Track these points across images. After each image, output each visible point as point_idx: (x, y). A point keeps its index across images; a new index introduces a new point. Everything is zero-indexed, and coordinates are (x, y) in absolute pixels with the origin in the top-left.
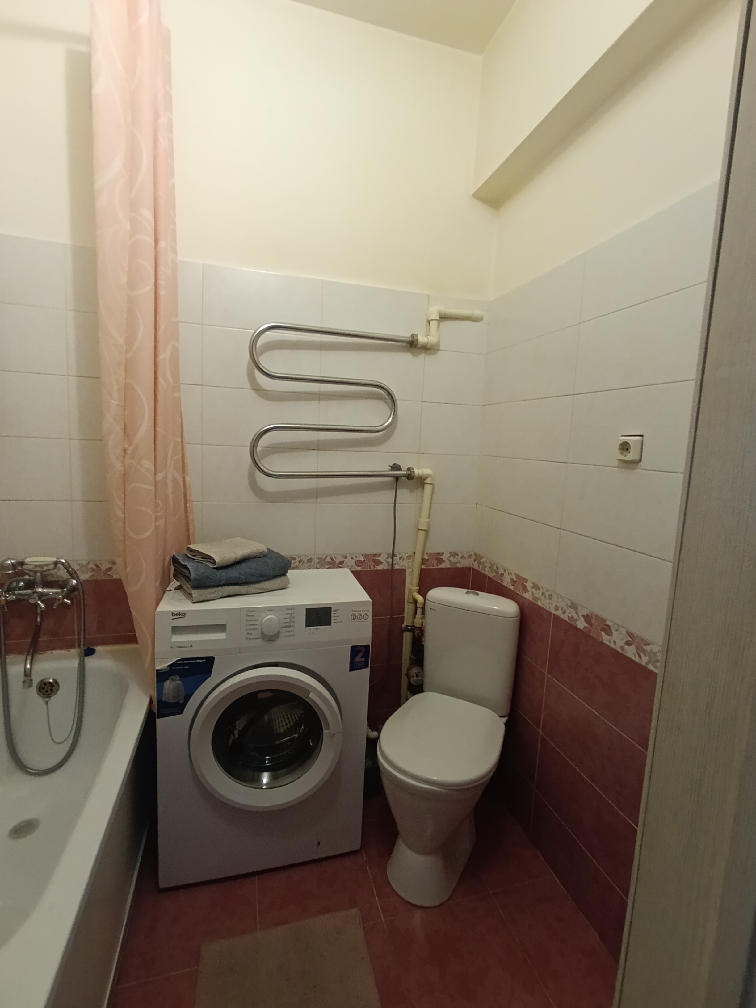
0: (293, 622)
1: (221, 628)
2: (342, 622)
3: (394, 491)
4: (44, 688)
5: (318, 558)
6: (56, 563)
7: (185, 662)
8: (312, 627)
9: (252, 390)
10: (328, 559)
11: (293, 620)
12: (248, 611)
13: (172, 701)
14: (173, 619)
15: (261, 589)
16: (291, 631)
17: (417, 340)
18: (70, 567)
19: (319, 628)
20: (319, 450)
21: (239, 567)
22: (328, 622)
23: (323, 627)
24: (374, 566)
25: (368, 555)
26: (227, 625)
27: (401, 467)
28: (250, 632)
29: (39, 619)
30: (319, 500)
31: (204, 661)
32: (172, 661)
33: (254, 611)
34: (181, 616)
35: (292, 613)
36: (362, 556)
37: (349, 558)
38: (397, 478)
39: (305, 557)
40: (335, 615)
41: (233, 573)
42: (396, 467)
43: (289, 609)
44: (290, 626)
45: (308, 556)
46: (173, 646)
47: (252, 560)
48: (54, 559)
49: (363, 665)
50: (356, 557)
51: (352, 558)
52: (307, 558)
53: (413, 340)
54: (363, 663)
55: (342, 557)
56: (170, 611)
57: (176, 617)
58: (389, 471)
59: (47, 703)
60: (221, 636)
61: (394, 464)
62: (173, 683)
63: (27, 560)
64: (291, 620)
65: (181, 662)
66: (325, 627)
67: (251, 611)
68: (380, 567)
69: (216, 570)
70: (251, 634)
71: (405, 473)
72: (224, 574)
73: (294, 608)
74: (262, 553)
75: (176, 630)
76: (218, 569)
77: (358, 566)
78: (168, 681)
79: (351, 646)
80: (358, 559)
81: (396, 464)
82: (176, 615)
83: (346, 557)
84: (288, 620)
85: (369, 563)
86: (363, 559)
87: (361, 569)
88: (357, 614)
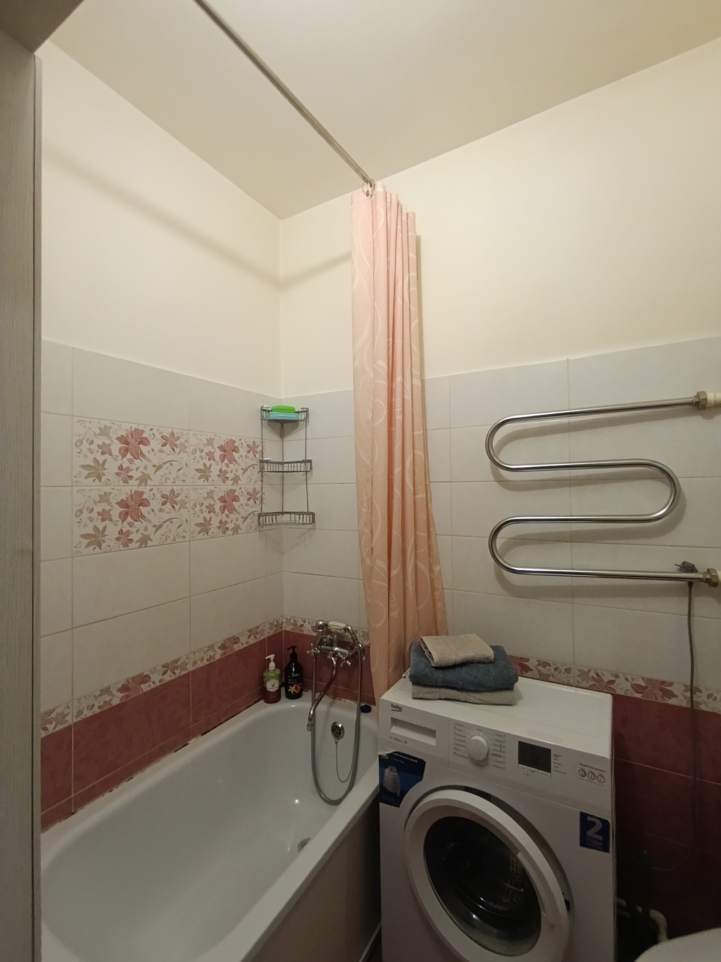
0: (504, 752)
1: (431, 733)
2: (565, 773)
3: (687, 599)
4: (335, 730)
5: (579, 670)
6: (346, 629)
7: (400, 756)
8: (526, 767)
9: (496, 482)
10: (592, 674)
11: (503, 750)
12: (456, 724)
13: (391, 791)
14: (392, 710)
15: (480, 700)
16: (502, 762)
17: (706, 400)
18: (353, 634)
19: (535, 771)
20: (572, 542)
21: (458, 670)
22: (546, 767)
23: (540, 771)
24: (662, 697)
25: (652, 680)
26: (437, 731)
27: (696, 567)
28: (458, 747)
29: (334, 672)
30: (576, 600)
31: (417, 762)
32: (390, 751)
33: (463, 726)
34: (398, 710)
35: (502, 741)
36: (642, 680)
37: (622, 678)
38: (690, 583)
39: (562, 666)
40: (555, 761)
41: (451, 675)
42: (688, 567)
43: (499, 736)
44: (500, 756)
45: (565, 665)
46: (391, 737)
47: (475, 665)
48: (344, 625)
49: (600, 846)
50: (633, 679)
51: (627, 679)
52: (565, 667)
53: (697, 400)
54: (601, 844)
55: (612, 675)
56: (390, 702)
57: (394, 709)
58: (677, 573)
59: (336, 743)
60: (431, 741)
61: (684, 563)
62: (391, 773)
63: (330, 623)
64: (501, 750)
65: (397, 755)
66: (542, 772)
67: (459, 725)
68: (673, 701)
69: (435, 670)
70: (459, 750)
71: (701, 576)
72: (441, 676)
73: (505, 736)
74: (487, 658)
75: (395, 722)
76: (437, 668)
77: (637, 692)
78: (388, 769)
79: (580, 810)
80: (636, 682)
81: (685, 562)
82: (394, 707)
83: (617, 676)
84: (498, 748)
85: (654, 692)
86: (643, 684)
87: (642, 697)
88: (587, 770)
